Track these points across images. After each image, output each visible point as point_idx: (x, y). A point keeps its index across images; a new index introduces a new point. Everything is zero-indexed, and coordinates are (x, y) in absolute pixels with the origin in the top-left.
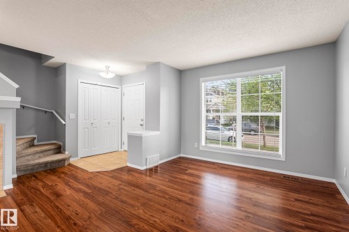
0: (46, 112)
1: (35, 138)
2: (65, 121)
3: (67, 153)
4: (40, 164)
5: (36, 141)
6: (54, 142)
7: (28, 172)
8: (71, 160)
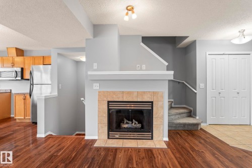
0: (179, 82)
1: (172, 102)
2: (196, 90)
3: (197, 118)
4: (180, 124)
5: (173, 104)
6: (185, 106)
7: (173, 129)
8: (202, 124)
